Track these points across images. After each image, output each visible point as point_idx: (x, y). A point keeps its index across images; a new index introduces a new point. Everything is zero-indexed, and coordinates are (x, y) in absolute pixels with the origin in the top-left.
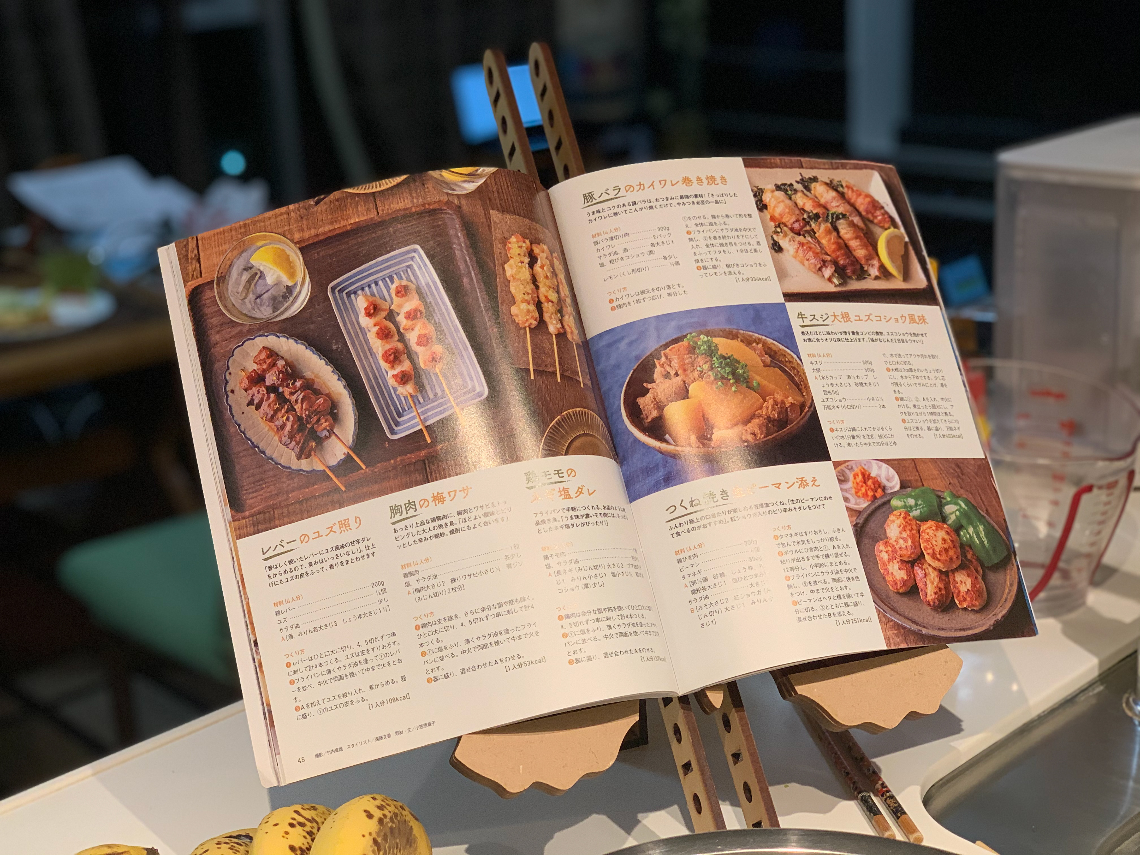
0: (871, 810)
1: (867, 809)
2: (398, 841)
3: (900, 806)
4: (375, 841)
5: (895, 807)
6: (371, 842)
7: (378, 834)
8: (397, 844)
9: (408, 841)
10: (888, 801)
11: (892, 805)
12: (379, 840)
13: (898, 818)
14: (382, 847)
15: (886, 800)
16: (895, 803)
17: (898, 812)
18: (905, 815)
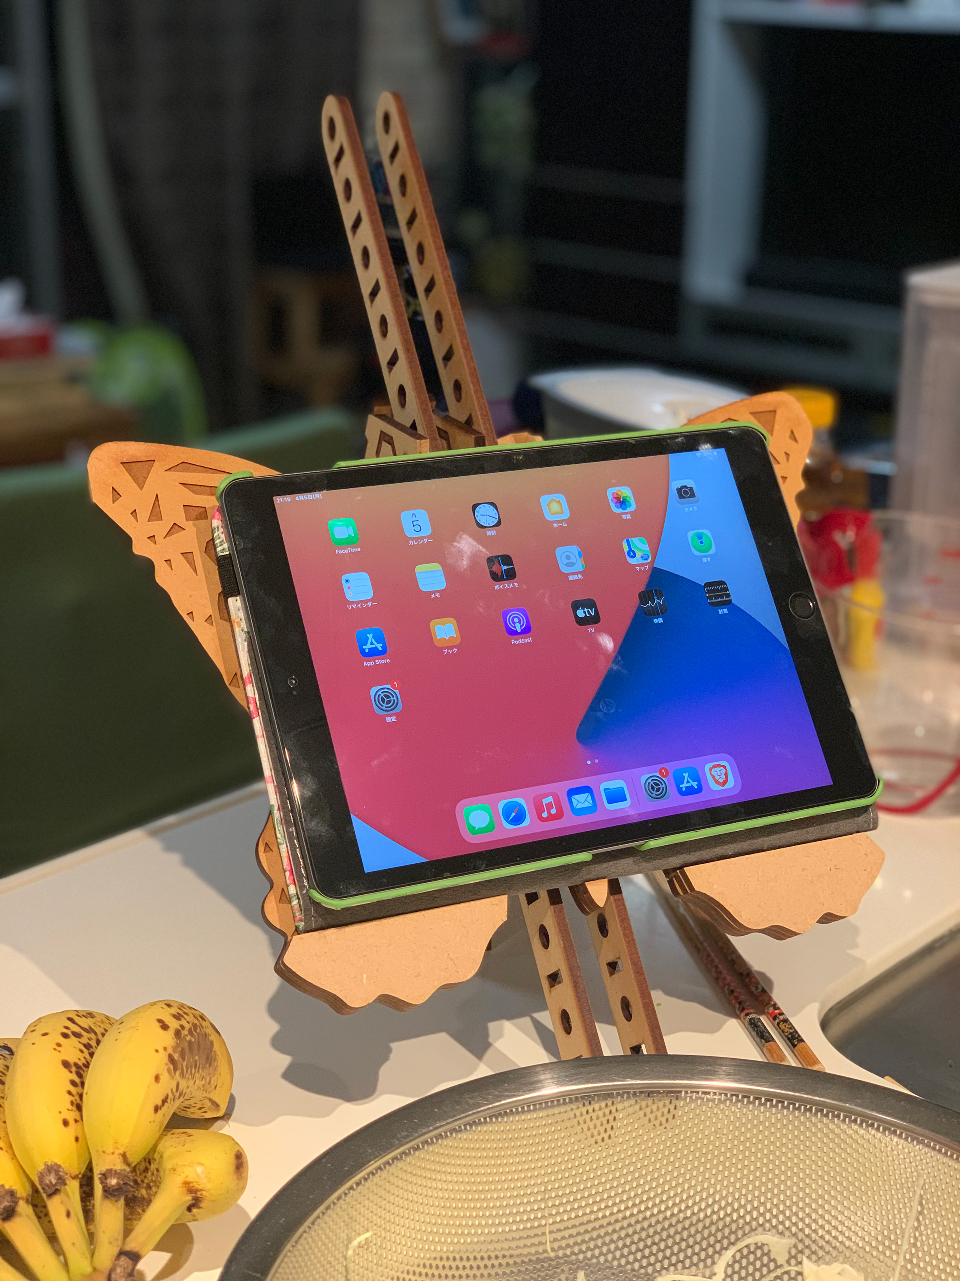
0: (762, 1036)
1: (758, 1034)
2: (197, 1058)
3: (796, 1032)
4: (171, 1058)
5: (791, 1033)
6: (166, 1059)
7: (175, 1049)
8: (196, 1062)
9: (208, 1058)
10: (782, 1026)
11: (786, 1030)
12: (176, 1056)
13: (795, 1046)
14: (180, 1067)
15: (779, 1024)
16: (791, 1028)
17: (794, 1039)
18: (803, 1043)
